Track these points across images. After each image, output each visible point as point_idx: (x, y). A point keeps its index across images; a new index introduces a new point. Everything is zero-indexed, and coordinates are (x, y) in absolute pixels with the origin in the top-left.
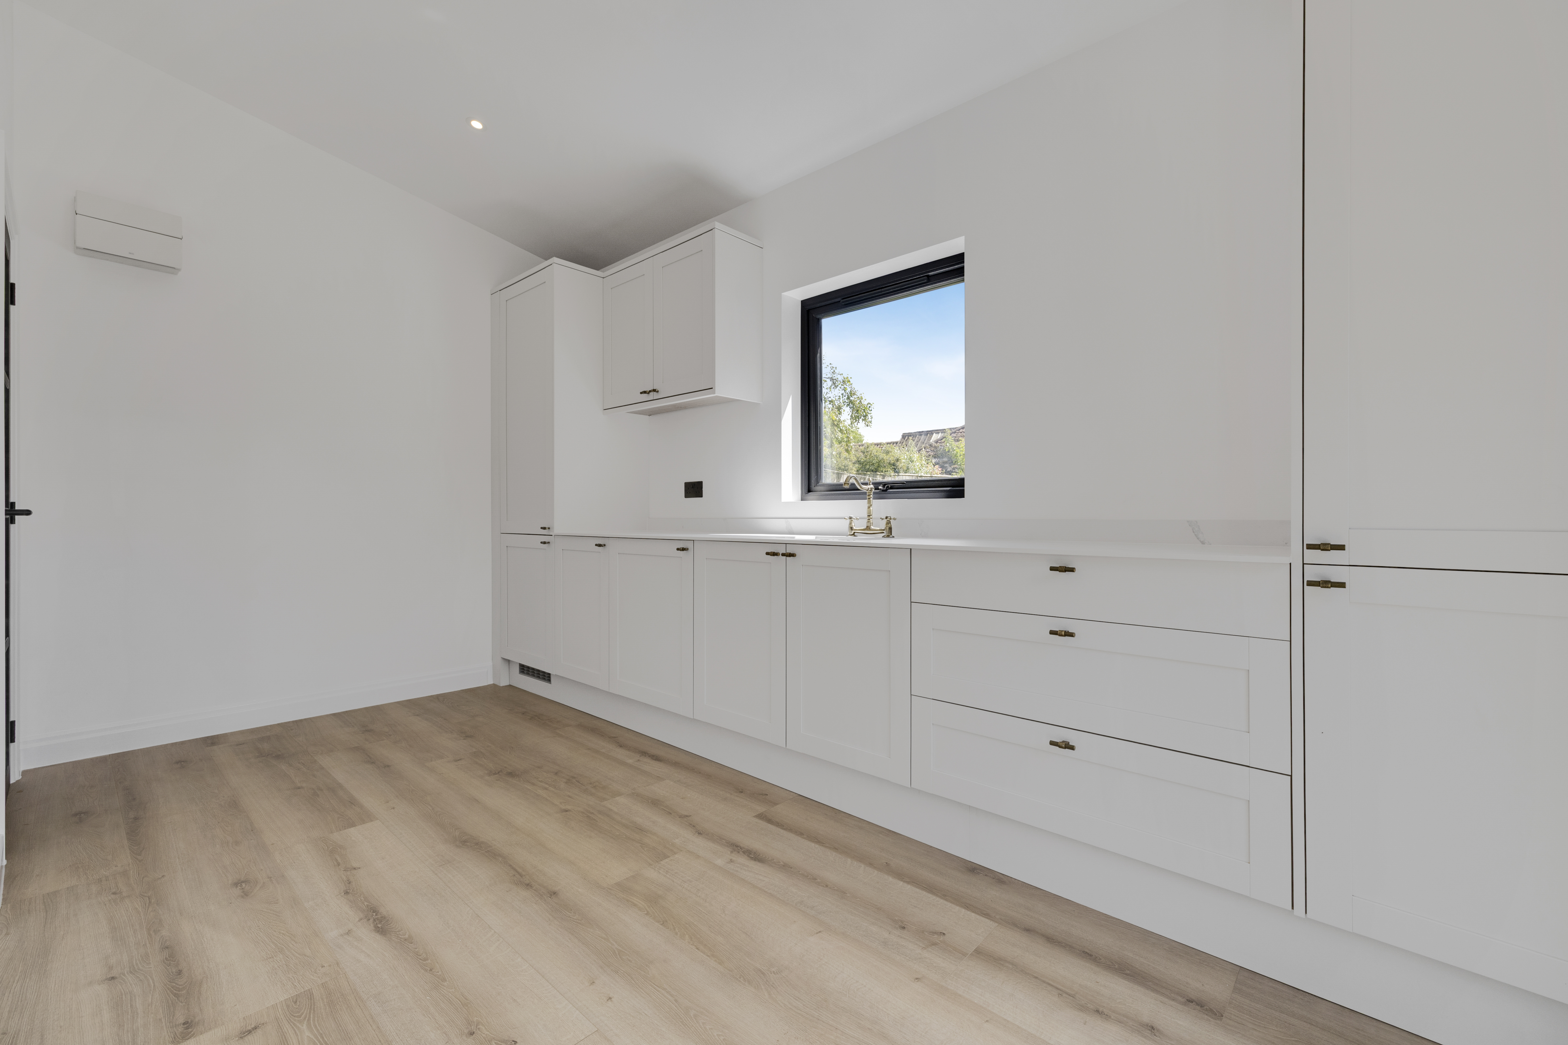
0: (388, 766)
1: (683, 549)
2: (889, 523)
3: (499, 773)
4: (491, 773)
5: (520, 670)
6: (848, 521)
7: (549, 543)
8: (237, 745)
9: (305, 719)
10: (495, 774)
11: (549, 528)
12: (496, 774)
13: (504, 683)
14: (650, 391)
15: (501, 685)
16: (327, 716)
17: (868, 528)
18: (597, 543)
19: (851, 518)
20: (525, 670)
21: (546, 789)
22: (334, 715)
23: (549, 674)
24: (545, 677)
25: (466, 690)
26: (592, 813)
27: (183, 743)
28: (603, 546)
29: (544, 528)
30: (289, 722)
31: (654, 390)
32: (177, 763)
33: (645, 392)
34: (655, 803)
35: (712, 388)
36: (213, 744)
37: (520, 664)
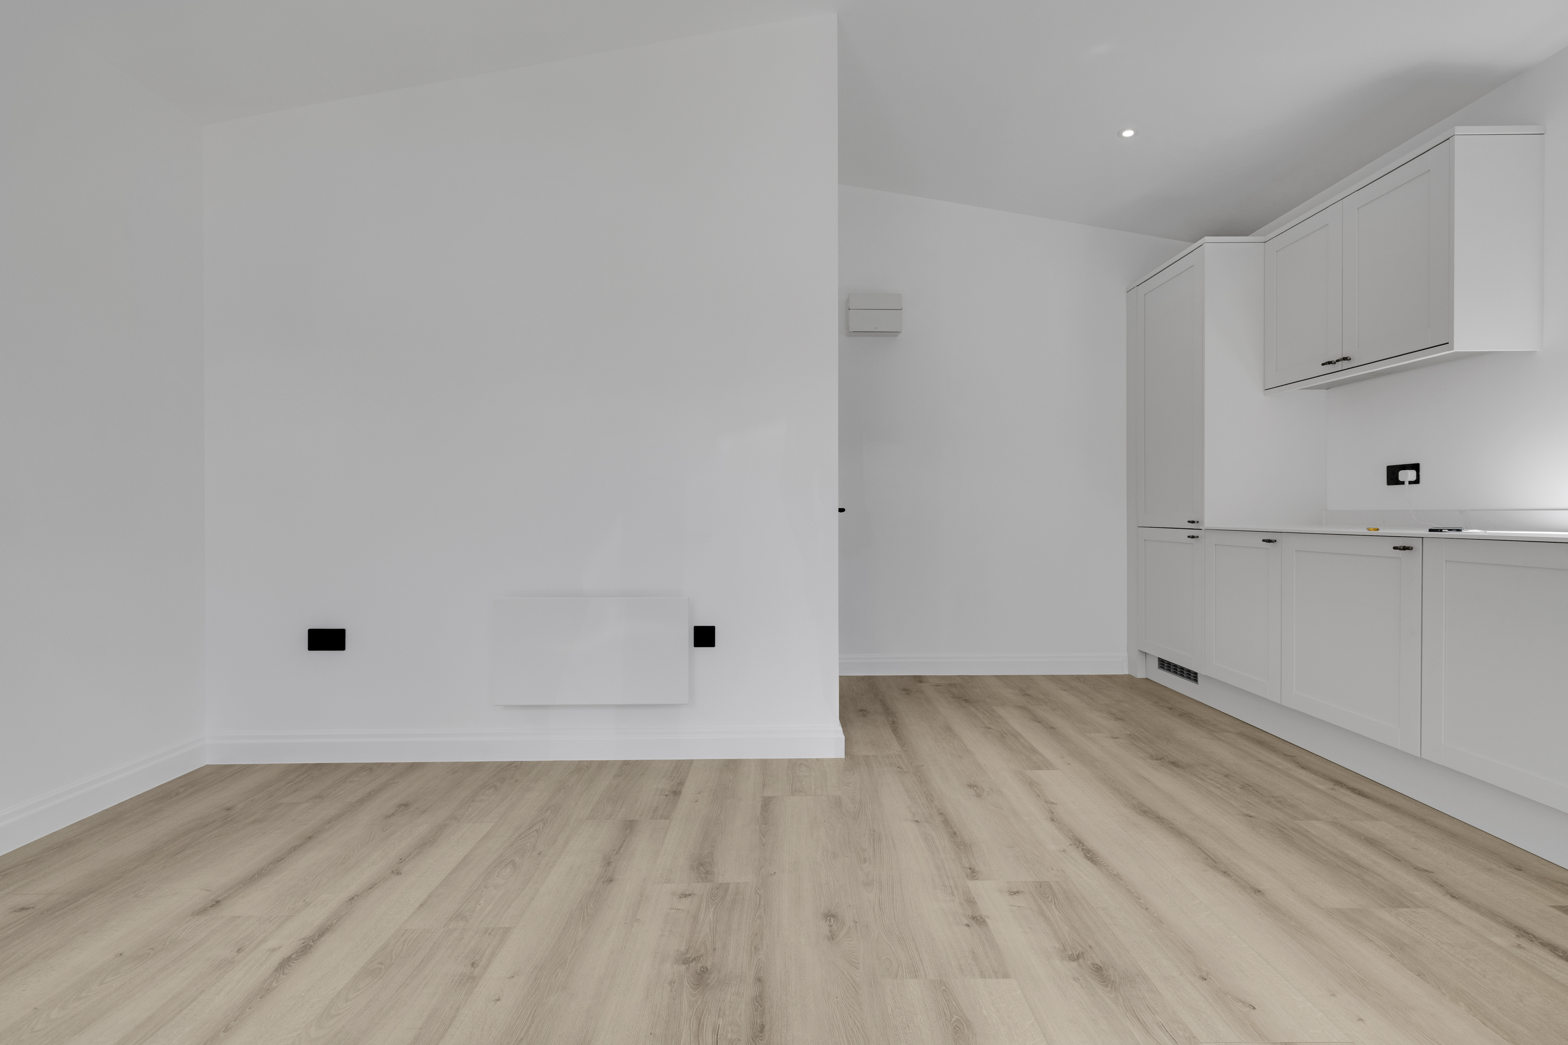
0: (1053, 728)
1: (1405, 548)
3: (1160, 759)
4: (1152, 757)
5: (1159, 665)
7: (1198, 537)
8: (936, 686)
9: (976, 676)
10: (1156, 759)
11: (1198, 522)
12: (1158, 760)
13: (1140, 674)
14: (1338, 361)
15: (1138, 677)
16: (991, 676)
18: (1266, 539)
20: (1164, 665)
21: (1219, 788)
22: (996, 676)
23: (1196, 674)
24: (1192, 676)
25: (1103, 675)
26: (1284, 828)
27: (902, 677)
28: (1273, 542)
29: (1193, 522)
30: (965, 676)
31: (1345, 359)
32: (904, 690)
33: (1330, 363)
34: (1371, 842)
35: (1448, 343)
36: (921, 682)
37: (1159, 658)
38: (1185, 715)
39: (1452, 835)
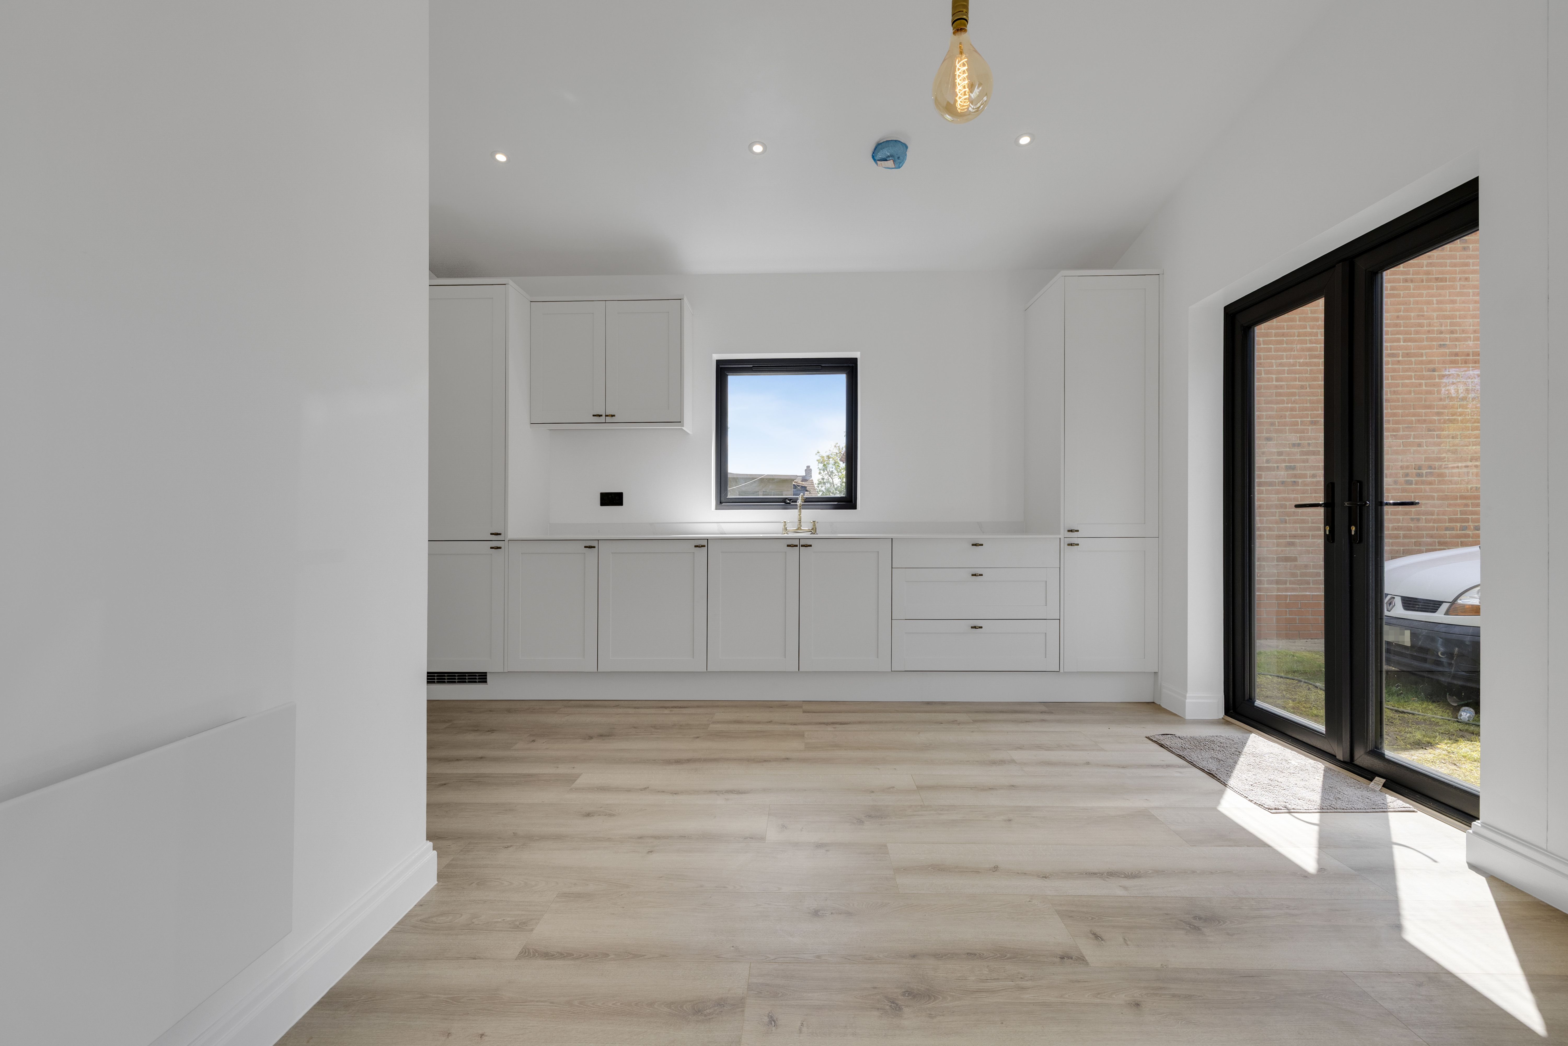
2: (814, 525)
6: (783, 524)
7: (500, 547)
11: (500, 534)
17: (799, 528)
18: (586, 546)
19: (785, 522)
20: (433, 679)
23: (484, 674)
24: (474, 679)
28: (591, 548)
29: (496, 534)
31: (611, 416)
33: (599, 415)
35: (680, 422)
38: (509, 711)
39: (736, 706)
